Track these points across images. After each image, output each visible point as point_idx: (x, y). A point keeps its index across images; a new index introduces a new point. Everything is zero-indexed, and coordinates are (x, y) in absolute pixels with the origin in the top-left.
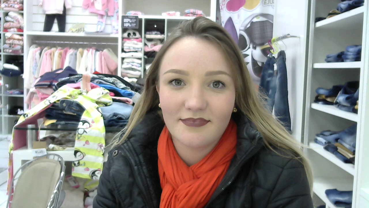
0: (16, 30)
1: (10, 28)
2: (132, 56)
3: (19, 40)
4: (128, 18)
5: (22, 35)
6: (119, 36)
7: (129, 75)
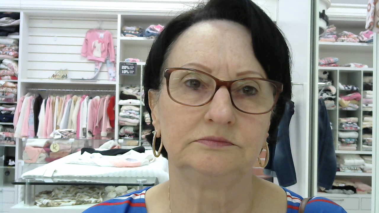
0: (10, 77)
1: (4, 76)
2: (130, 103)
3: (12, 87)
5: (16, 83)
6: (117, 83)
7: (126, 124)
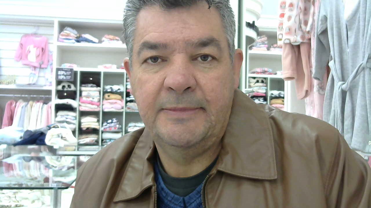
4: (63, 71)
6: (53, 88)
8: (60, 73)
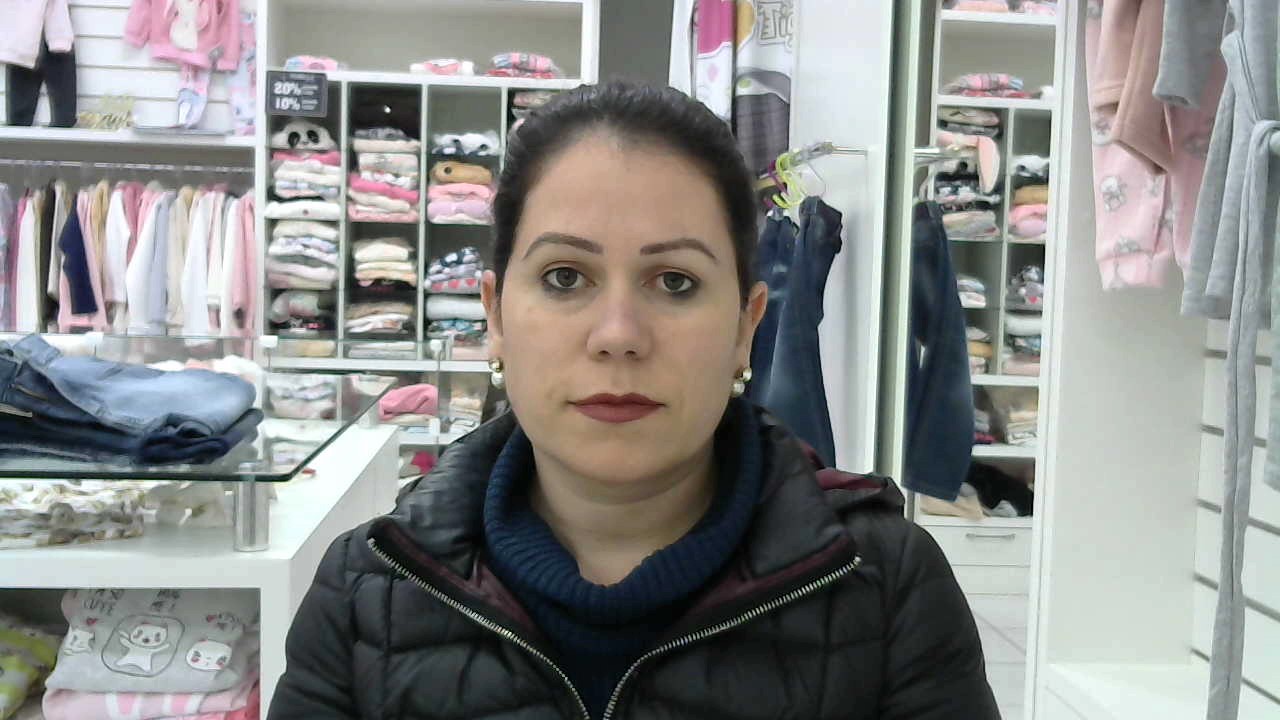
2: (306, 212)
4: (290, 80)
6: (258, 141)
7: (295, 282)
8: (279, 88)
